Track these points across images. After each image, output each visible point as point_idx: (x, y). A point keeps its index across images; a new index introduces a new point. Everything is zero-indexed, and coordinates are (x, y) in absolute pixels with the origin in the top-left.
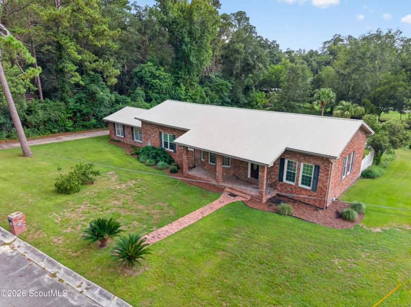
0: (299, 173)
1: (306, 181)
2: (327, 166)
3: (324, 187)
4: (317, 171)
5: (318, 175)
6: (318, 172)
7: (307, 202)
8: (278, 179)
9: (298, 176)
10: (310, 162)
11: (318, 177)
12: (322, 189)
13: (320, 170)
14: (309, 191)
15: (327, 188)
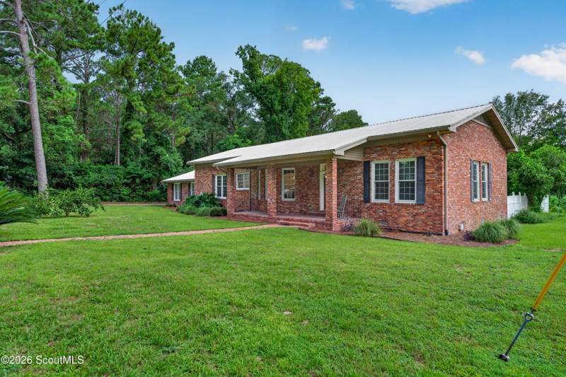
0: (394, 180)
1: (407, 190)
2: (436, 153)
3: (437, 191)
4: (421, 166)
5: (424, 173)
6: (424, 168)
7: (412, 229)
8: (362, 199)
9: (394, 185)
10: (408, 155)
11: (424, 176)
12: (434, 198)
13: (427, 163)
14: (413, 206)
15: (440, 192)
